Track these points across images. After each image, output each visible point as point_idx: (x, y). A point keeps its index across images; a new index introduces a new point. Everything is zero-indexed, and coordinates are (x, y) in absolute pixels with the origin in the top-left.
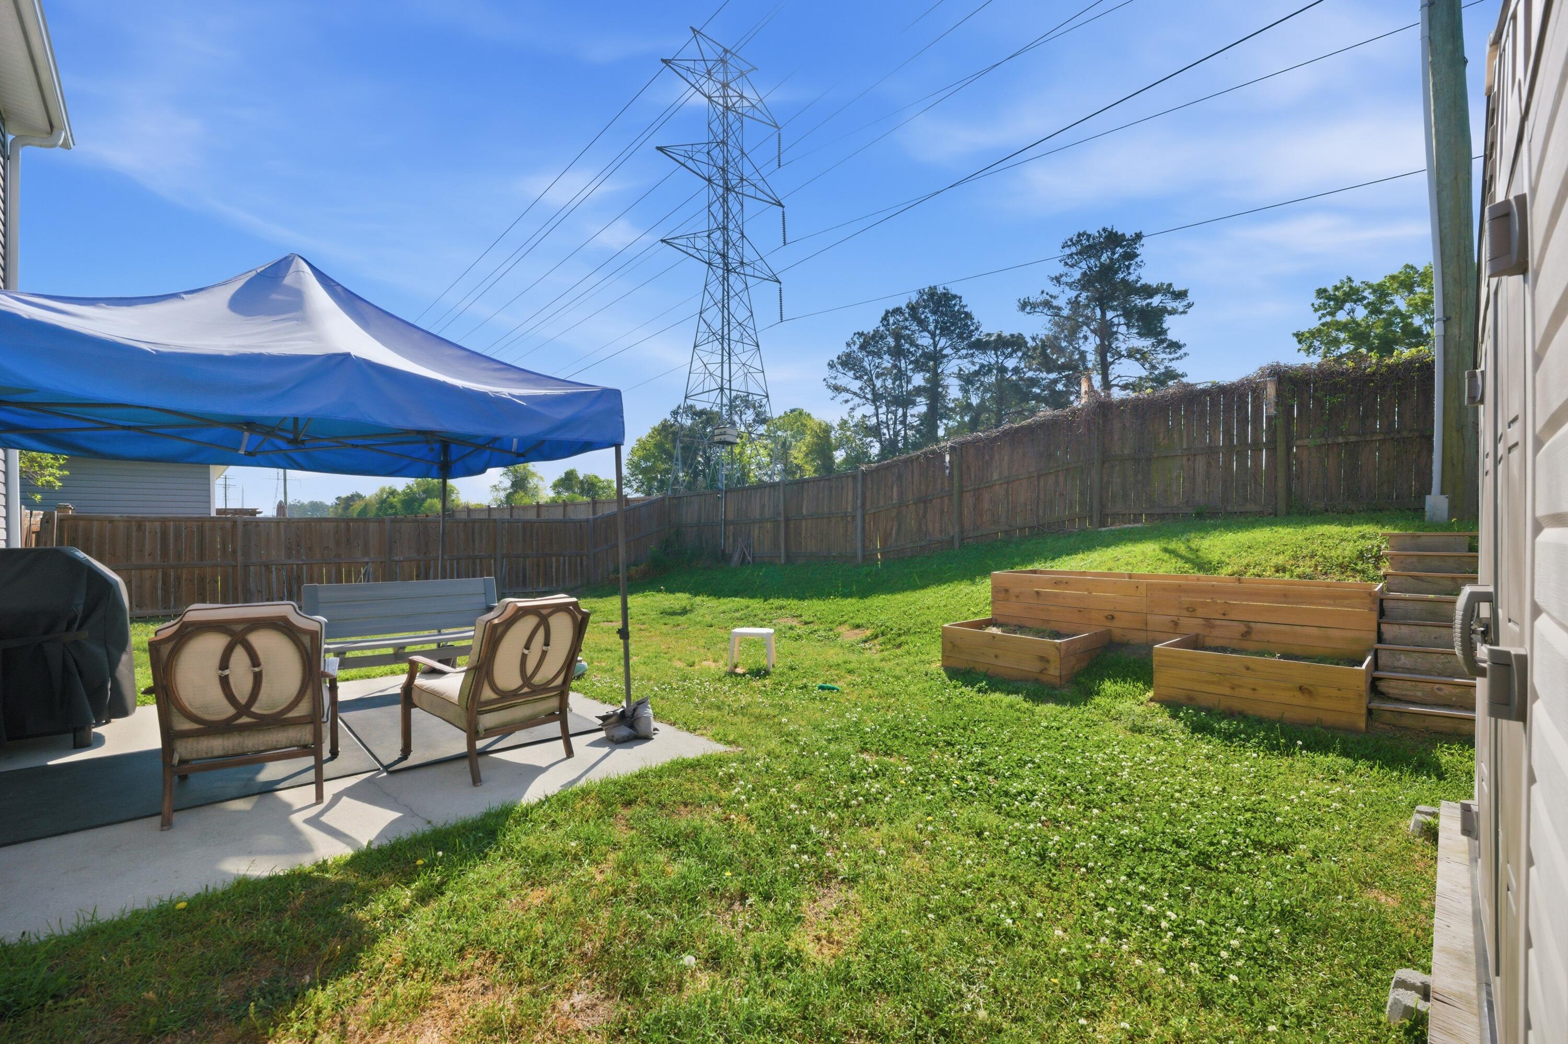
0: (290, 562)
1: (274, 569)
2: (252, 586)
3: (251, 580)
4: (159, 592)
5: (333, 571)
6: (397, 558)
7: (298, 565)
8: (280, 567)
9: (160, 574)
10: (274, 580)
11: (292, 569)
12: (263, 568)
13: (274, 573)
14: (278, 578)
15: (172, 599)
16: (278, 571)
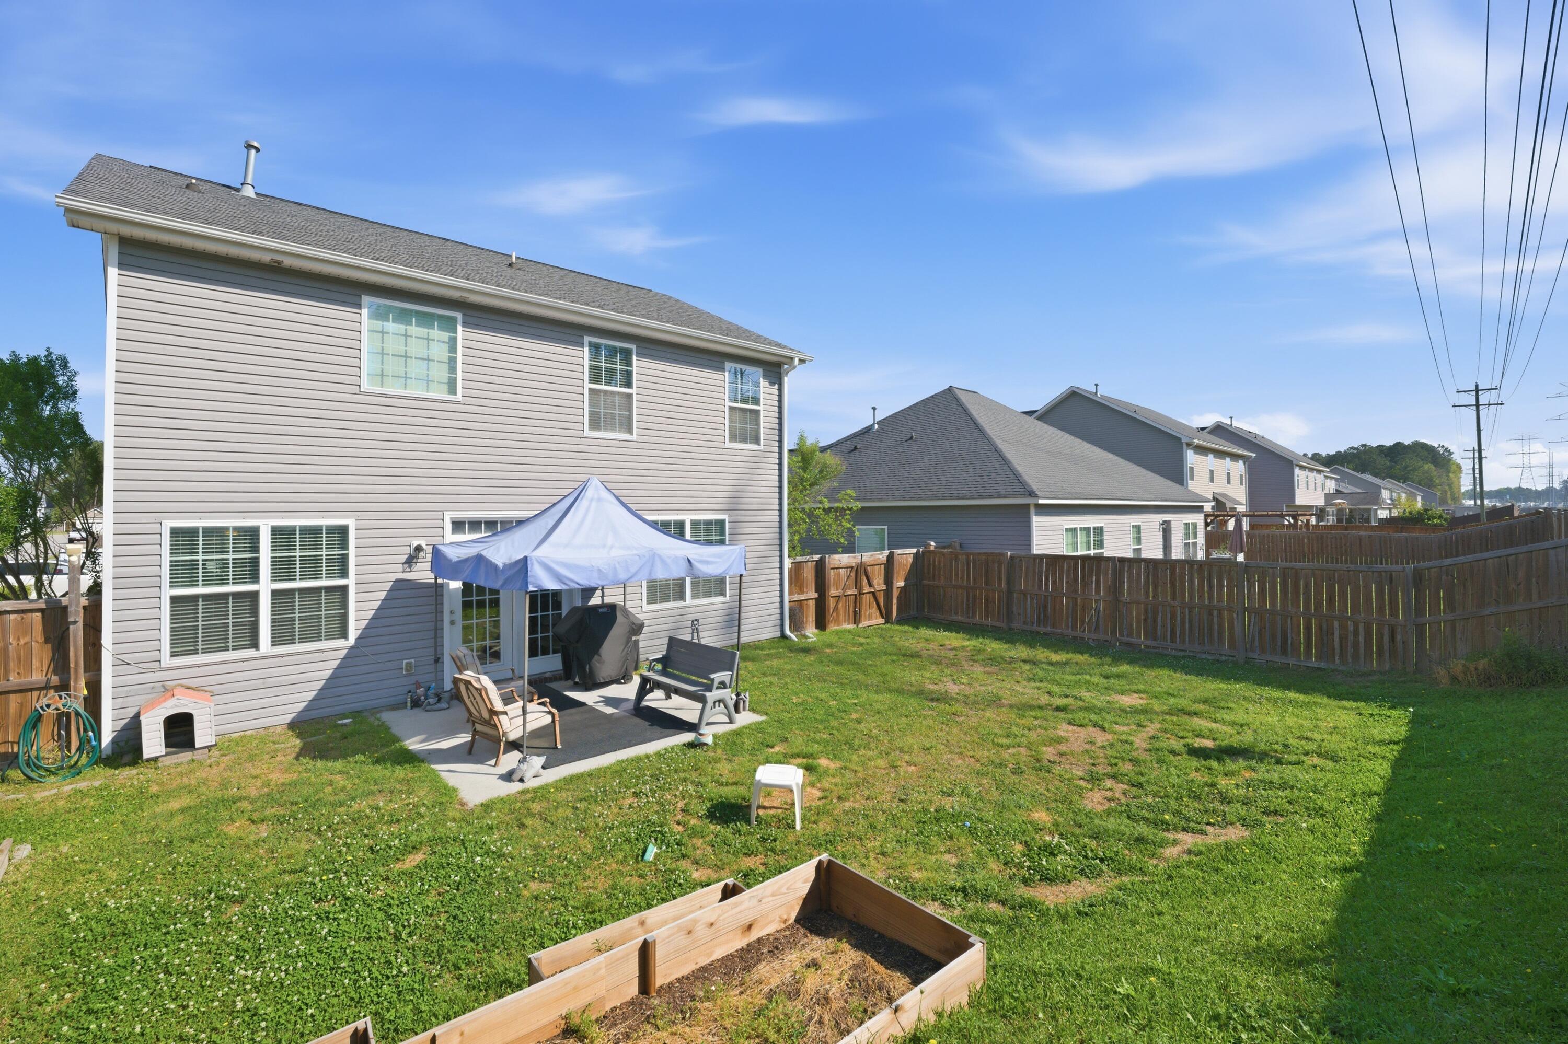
1: (1029, 596)
4: (965, 605)
5: (1071, 605)
8: (1033, 596)
10: (1029, 607)
11: (1041, 599)
12: (1022, 596)
13: (1029, 599)
15: (971, 612)
16: (1032, 598)
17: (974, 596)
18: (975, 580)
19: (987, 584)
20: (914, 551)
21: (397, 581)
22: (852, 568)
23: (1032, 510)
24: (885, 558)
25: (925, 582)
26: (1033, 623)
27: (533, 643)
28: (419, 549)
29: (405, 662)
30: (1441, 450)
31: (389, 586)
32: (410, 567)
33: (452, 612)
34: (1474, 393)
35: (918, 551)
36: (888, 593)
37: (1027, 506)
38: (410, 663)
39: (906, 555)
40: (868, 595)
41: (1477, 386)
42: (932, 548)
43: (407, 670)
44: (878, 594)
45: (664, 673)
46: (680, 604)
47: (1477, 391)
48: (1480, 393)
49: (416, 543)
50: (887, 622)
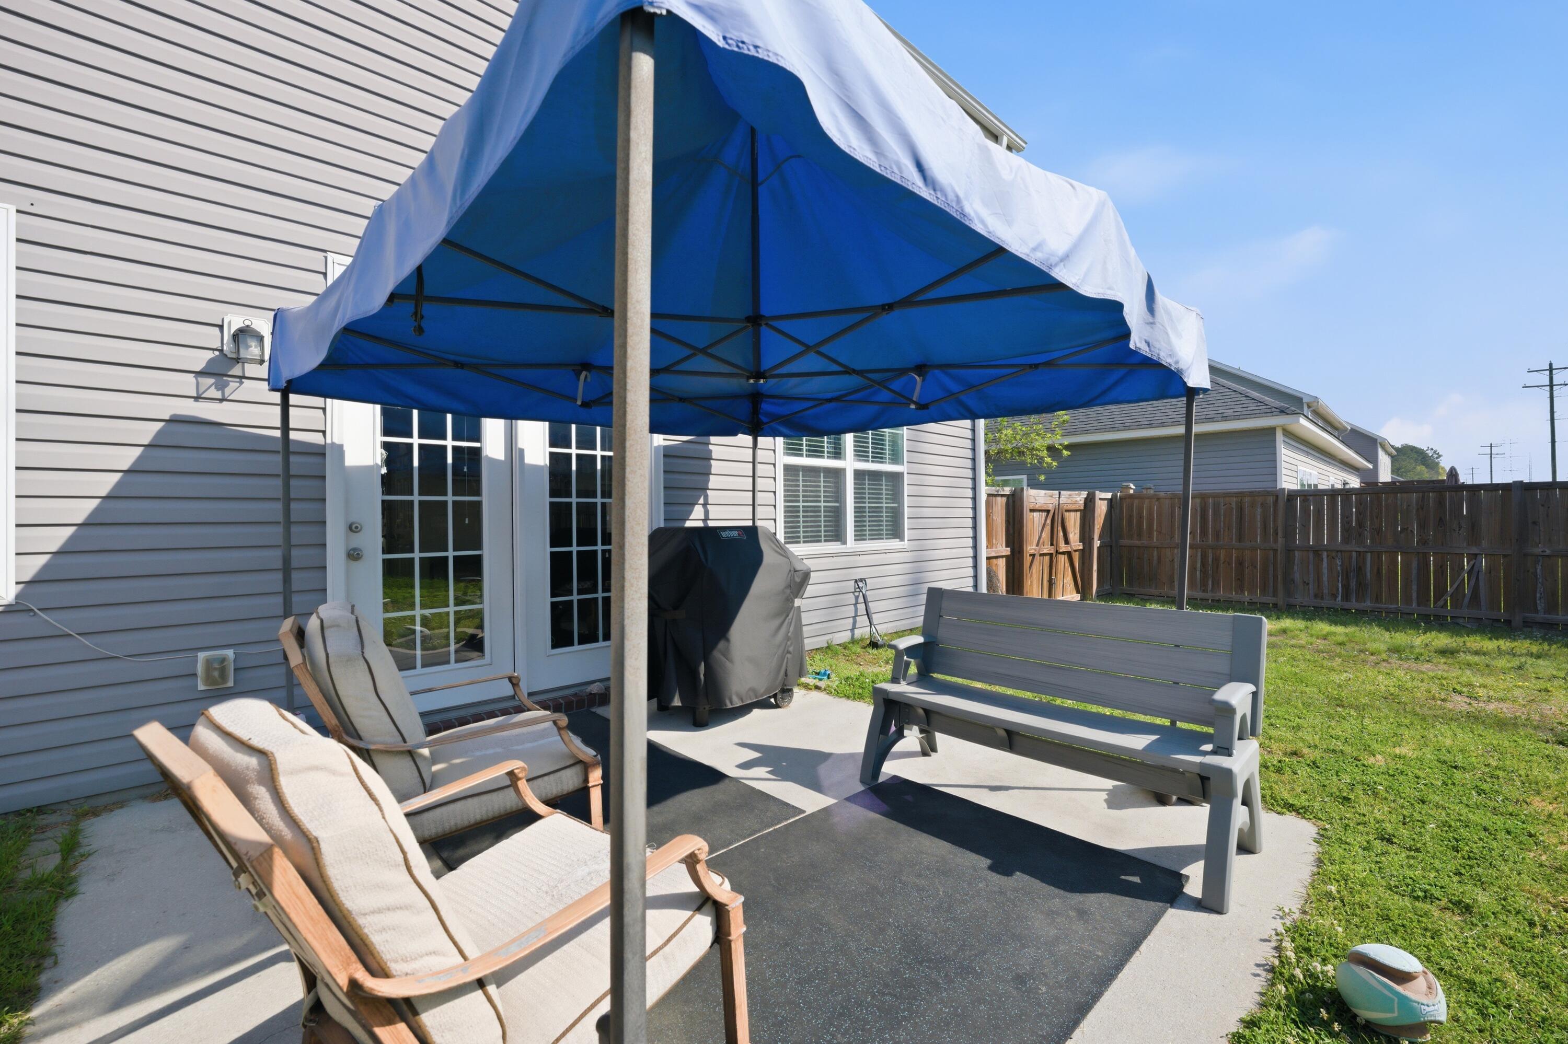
0: (1348, 548)
1: (1325, 554)
2: (1297, 576)
3: (1296, 568)
4: (1198, 573)
5: (1414, 564)
6: (1538, 550)
7: (1359, 553)
8: (1334, 554)
9: (1199, 554)
10: (1325, 571)
11: (1351, 557)
12: (1311, 555)
13: (1325, 560)
14: (1330, 569)
15: (1210, 583)
16: (1331, 559)
17: (1216, 560)
18: (1217, 535)
19: (1240, 539)
20: (1109, 495)
21: (175, 420)
22: (1048, 511)
23: (1280, 437)
24: (1082, 502)
25: (1125, 542)
26: (1334, 596)
27: (560, 614)
28: (242, 335)
29: (202, 656)
30: (1430, 453)
31: (147, 432)
32: (221, 387)
33: (353, 528)
34: (1548, 372)
35: (1114, 496)
36: (1086, 554)
37: (1271, 431)
38: (223, 660)
39: (1103, 497)
40: (1063, 556)
41: (1551, 365)
42: (1132, 492)
43: (208, 679)
44: (1073, 553)
45: (923, 678)
46: (834, 547)
47: (1551, 369)
48: (1554, 372)
49: (235, 320)
50: (1083, 598)
